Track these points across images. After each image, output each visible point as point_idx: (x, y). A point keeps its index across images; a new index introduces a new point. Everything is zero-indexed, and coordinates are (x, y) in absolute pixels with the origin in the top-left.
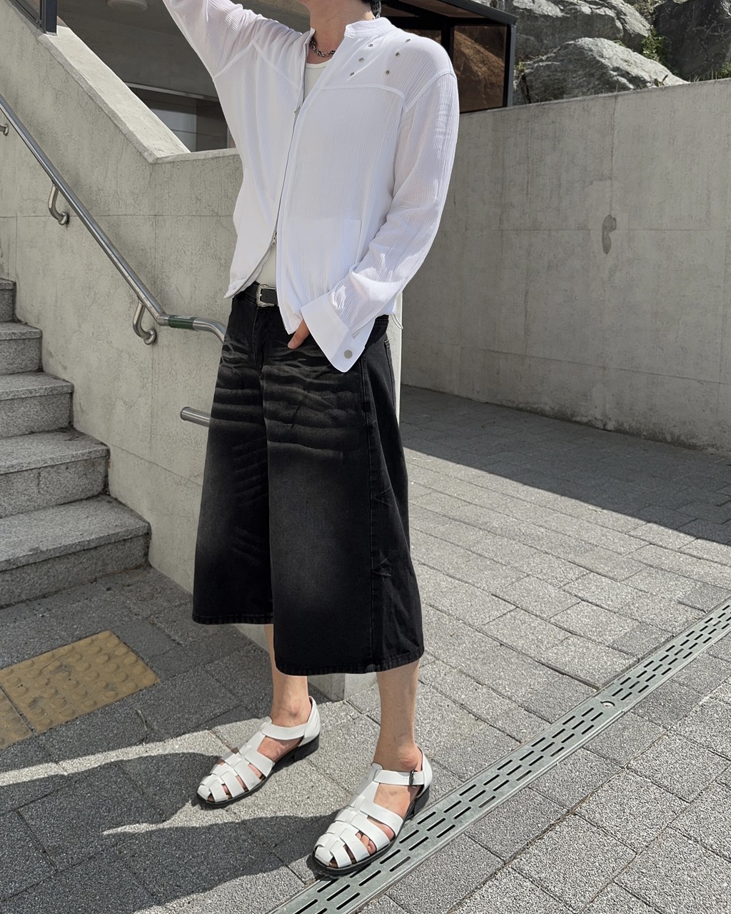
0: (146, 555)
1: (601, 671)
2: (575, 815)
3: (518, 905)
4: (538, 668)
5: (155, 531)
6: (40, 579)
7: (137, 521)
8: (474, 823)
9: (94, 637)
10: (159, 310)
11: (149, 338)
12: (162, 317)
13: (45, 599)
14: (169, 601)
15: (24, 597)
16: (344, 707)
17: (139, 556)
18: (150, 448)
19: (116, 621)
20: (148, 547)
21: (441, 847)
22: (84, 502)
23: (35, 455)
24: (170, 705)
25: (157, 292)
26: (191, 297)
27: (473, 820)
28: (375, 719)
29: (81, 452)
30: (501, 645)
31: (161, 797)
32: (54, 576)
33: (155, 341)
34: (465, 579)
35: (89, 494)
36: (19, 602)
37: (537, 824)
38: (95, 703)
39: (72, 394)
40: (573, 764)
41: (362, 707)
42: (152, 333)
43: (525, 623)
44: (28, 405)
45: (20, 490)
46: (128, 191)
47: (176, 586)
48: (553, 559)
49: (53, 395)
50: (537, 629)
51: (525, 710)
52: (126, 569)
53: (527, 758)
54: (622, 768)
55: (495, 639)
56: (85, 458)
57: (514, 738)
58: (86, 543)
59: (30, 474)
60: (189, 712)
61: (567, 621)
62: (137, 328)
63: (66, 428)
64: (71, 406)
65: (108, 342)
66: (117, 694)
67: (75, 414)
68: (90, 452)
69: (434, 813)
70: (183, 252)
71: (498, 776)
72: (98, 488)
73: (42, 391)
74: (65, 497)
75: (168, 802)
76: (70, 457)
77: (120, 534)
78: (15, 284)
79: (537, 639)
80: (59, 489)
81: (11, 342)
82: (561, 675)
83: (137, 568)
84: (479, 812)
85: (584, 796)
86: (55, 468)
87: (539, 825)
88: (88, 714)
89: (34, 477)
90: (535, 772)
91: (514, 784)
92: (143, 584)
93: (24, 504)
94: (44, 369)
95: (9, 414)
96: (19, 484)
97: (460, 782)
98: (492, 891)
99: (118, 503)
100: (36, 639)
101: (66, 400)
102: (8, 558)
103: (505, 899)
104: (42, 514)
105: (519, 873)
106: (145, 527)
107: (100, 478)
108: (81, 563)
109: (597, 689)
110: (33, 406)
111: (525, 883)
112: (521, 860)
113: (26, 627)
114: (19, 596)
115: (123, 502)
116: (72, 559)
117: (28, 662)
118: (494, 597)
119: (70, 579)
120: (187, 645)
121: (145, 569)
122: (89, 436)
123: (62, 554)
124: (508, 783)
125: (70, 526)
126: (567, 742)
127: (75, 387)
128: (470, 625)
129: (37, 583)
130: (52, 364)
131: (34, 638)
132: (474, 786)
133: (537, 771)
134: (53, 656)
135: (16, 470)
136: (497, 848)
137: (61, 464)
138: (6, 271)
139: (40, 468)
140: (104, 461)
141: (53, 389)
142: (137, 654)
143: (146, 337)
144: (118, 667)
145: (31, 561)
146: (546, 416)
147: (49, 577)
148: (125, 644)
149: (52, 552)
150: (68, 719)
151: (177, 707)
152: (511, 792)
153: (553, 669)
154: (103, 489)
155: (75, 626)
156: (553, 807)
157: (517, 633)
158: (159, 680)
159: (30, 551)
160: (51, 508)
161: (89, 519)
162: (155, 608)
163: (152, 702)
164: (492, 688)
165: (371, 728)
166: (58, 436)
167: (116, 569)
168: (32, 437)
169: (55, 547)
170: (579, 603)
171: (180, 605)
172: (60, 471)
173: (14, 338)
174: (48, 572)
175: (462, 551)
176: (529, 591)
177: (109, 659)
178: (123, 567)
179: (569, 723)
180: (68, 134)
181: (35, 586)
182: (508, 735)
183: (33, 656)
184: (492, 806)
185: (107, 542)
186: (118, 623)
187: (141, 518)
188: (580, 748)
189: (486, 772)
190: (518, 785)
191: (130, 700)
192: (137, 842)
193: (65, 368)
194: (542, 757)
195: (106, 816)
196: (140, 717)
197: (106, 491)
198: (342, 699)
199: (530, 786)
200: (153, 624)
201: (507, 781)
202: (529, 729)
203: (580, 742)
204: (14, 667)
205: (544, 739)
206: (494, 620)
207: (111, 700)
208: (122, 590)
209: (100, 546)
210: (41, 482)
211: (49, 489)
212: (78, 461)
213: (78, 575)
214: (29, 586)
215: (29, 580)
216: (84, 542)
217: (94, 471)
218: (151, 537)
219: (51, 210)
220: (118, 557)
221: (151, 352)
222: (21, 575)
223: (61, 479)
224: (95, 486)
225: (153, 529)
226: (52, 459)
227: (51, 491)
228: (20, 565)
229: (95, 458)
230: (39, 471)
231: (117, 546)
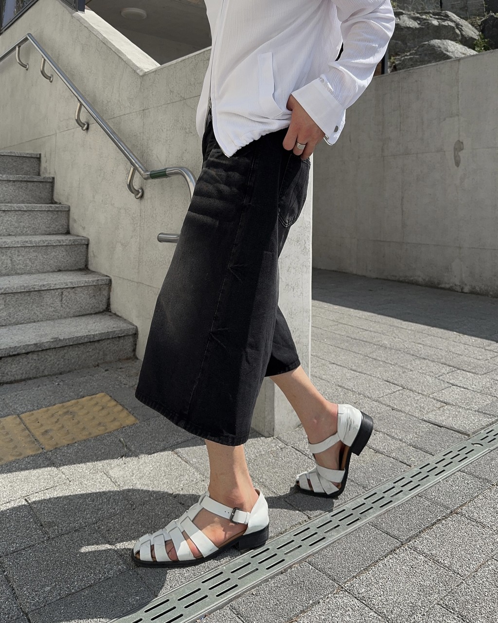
0: (134, 350)
1: (471, 425)
2: (457, 514)
3: (414, 571)
4: (422, 423)
5: (140, 332)
6: (58, 361)
7: (128, 325)
8: (376, 517)
10: (143, 168)
11: (138, 194)
12: (146, 174)
13: (61, 375)
15: (46, 373)
16: (274, 441)
17: (130, 351)
18: (138, 273)
20: (136, 345)
21: (350, 531)
22: (93, 315)
23: (60, 280)
24: (144, 436)
25: (143, 158)
26: (166, 161)
27: (375, 515)
28: (298, 449)
29: (91, 280)
30: (393, 409)
31: (133, 494)
32: (68, 360)
33: (142, 196)
34: (364, 372)
35: (97, 310)
36: (43, 376)
37: (427, 518)
38: (90, 434)
39: (87, 245)
40: (454, 481)
41: (288, 441)
42: (140, 191)
43: (410, 397)
44: (58, 251)
45: (49, 303)
46: (126, 98)
48: (429, 362)
49: (75, 245)
50: (420, 401)
51: (413, 447)
52: (120, 359)
53: (416, 476)
54: (493, 485)
55: (388, 406)
56: (95, 284)
57: (405, 464)
58: (92, 336)
59: (56, 292)
60: (159, 441)
61: (442, 396)
62: (130, 186)
63: (83, 269)
64: (87, 254)
65: (112, 205)
66: (106, 429)
67: (89, 259)
68: (98, 280)
69: (344, 510)
70: (161, 131)
71: (394, 487)
72: (103, 307)
73: (67, 242)
74: (80, 311)
75: (138, 496)
76: (84, 282)
77: (116, 332)
78: (53, 178)
79: (420, 407)
80: (76, 305)
81: (49, 212)
82: (439, 428)
84: (380, 510)
85: (464, 502)
86: (74, 290)
87: (429, 519)
89: (58, 295)
90: (423, 486)
91: (407, 493)
92: (131, 368)
93: (51, 314)
94: (71, 232)
95: (44, 256)
96: (48, 299)
97: (364, 491)
98: (392, 561)
99: (116, 316)
101: (83, 249)
102: (35, 342)
103: (403, 567)
104: (63, 321)
105: (414, 550)
106: (134, 328)
107: (105, 300)
108: (88, 352)
109: (469, 435)
110: (61, 252)
111: (419, 557)
112: (415, 541)
113: (46, 390)
114: (43, 372)
115: (120, 315)
116: (82, 348)
118: (386, 382)
119: (79, 363)
121: (133, 360)
122: (98, 273)
123: (75, 343)
124: (402, 492)
125: (82, 327)
126: (447, 466)
127: (90, 240)
128: (368, 397)
130: (76, 228)
132: (375, 493)
133: (425, 485)
134: (63, 406)
135: (46, 288)
136: (396, 533)
137: (77, 287)
138: (48, 171)
139: (63, 288)
140: (107, 288)
141: (75, 241)
142: (123, 406)
143: (136, 193)
144: (109, 414)
145: (52, 346)
146: (420, 285)
147: (65, 360)
148: (115, 400)
149: (67, 340)
150: (69, 443)
151: (150, 437)
152: (404, 499)
153: (433, 424)
154: (107, 308)
156: (439, 508)
157: (404, 403)
158: (138, 422)
160: (69, 319)
161: (96, 324)
163: (132, 434)
164: (387, 434)
165: (294, 454)
166: (77, 273)
167: (113, 359)
168: (59, 273)
169: (70, 337)
170: (450, 387)
172: (76, 292)
173: (51, 209)
174: (64, 356)
175: (362, 357)
176: (412, 379)
177: (103, 408)
178: (117, 358)
179: (448, 455)
180: (89, 70)
181: (54, 365)
182: (400, 462)
184: (390, 507)
185: (107, 337)
186: (111, 389)
187: (131, 324)
188: (458, 471)
189: (385, 485)
190: (410, 494)
191: (116, 433)
192: (112, 522)
193: (84, 228)
194: (428, 476)
195: (90, 504)
196: (122, 443)
197: (109, 309)
198: (273, 436)
199: (419, 495)
201: (401, 491)
202: (417, 459)
203: (457, 467)
204: (34, 412)
205: (429, 464)
206: (386, 395)
207: (101, 433)
208: (116, 371)
209: (102, 340)
210: (63, 299)
211: (68, 305)
212: (89, 286)
213: (86, 360)
214: (50, 365)
215: (51, 361)
216: (90, 335)
217: (100, 294)
218: (137, 336)
219: (77, 120)
220: (114, 350)
221: (139, 204)
222: (45, 356)
223: (78, 298)
224: (101, 305)
225: (139, 330)
226: (71, 283)
227: (70, 306)
228: (45, 349)
229: (101, 285)
230: (62, 291)
231: (114, 341)
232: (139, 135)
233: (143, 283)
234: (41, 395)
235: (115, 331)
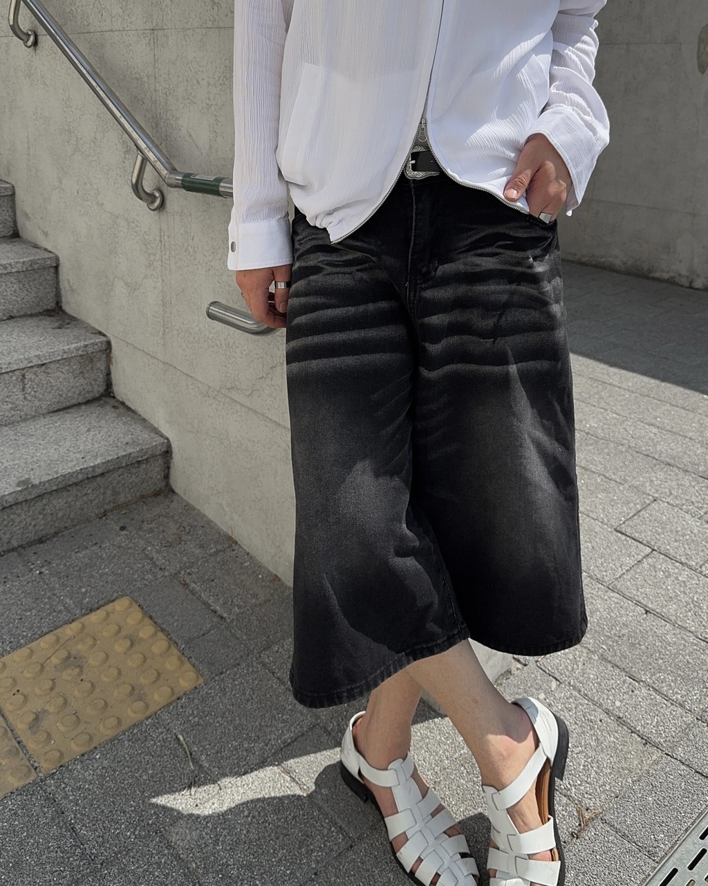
0: (167, 477)
5: (176, 449)
6: (34, 519)
7: (152, 435)
9: (109, 607)
10: (167, 165)
11: (153, 202)
12: (172, 176)
13: (42, 546)
14: (202, 546)
15: (15, 543)
17: (158, 480)
18: (163, 344)
19: (136, 581)
20: (169, 468)
22: (83, 407)
23: (16, 351)
25: (162, 138)
26: (211, 147)
29: (74, 346)
32: (52, 514)
33: (162, 206)
35: (89, 397)
36: (9, 551)
38: (119, 721)
39: (57, 268)
42: (157, 195)
45: (1, 398)
47: (209, 522)
49: (35, 270)
52: (143, 497)
55: (638, 603)
56: (80, 353)
58: (90, 470)
59: (11, 377)
62: (137, 188)
63: (53, 310)
64: (58, 282)
65: (98, 204)
66: (147, 706)
67: (63, 292)
68: (86, 346)
70: (195, 82)
72: (99, 389)
73: (19, 266)
74: (58, 402)
76: (61, 354)
77: (133, 455)
80: (50, 392)
83: (156, 494)
86: (43, 368)
88: (111, 741)
89: (17, 380)
92: (165, 520)
93: (8, 413)
94: (21, 234)
99: (124, 408)
100: (34, 612)
101: (50, 276)
104: (31, 427)
106: (163, 443)
107: (101, 377)
108: (86, 494)
110: (9, 284)
113: (20, 592)
114: (9, 542)
115: (133, 408)
116: (74, 491)
117: (24, 651)
119: (72, 516)
120: (233, 620)
121: (166, 496)
122: (83, 322)
123: (60, 486)
125: (68, 443)
127: (61, 259)
129: (30, 524)
130: (30, 229)
131: (30, 611)
134: (58, 639)
137: (50, 362)
139: (24, 369)
140: (105, 356)
141: (32, 263)
142: (167, 635)
143: (150, 200)
144: (145, 660)
145: (21, 499)
147: (45, 515)
148: (151, 617)
149: (47, 485)
154: (106, 390)
155: (83, 590)
158: (201, 681)
159: (18, 485)
160: (42, 419)
161: (92, 433)
162: (185, 559)
163: (196, 719)
166: (44, 322)
167: (130, 498)
168: (11, 324)
169: (50, 477)
171: (217, 553)
172: (49, 370)
174: (44, 510)
177: (132, 644)
178: (138, 495)
181: (28, 528)
183: (32, 640)
185: (116, 467)
186: (138, 584)
187: (156, 431)
191: (167, 717)
193: (46, 234)
196: (182, 747)
197: (110, 392)
200: (185, 585)
206: (627, 571)
207: (139, 717)
208: (140, 529)
209: (108, 472)
210: (27, 386)
211: (37, 394)
212: (72, 357)
213: (82, 509)
214: (20, 529)
215: (20, 522)
216: (87, 468)
217: (92, 368)
218: (171, 456)
219: (12, 27)
220: (133, 482)
221: (157, 218)
222: (9, 517)
223: (52, 381)
224: (96, 386)
225: (174, 445)
226: (38, 357)
227: (41, 396)
228: (7, 505)
229: (93, 353)
230: (23, 372)
231: (129, 470)
232: (146, 79)
233: (175, 367)
234: (14, 608)
235: (131, 454)
